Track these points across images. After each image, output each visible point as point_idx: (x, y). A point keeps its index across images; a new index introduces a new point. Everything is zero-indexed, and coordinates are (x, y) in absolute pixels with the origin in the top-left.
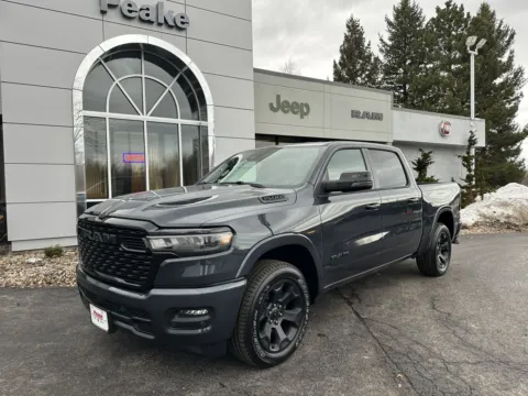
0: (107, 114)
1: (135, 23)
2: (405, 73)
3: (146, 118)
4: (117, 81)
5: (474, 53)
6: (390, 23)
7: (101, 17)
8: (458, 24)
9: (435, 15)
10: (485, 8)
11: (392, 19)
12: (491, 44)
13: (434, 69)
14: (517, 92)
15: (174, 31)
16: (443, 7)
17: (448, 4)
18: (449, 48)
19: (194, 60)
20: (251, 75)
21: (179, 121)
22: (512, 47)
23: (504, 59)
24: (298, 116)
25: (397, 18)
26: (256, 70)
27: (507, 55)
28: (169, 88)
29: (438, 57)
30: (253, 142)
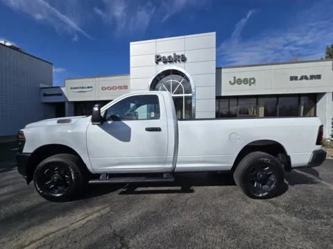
4: (163, 84)
7: (156, 65)
15: (181, 62)
21: (184, 95)
24: (247, 85)
28: (180, 83)
30: (214, 100)
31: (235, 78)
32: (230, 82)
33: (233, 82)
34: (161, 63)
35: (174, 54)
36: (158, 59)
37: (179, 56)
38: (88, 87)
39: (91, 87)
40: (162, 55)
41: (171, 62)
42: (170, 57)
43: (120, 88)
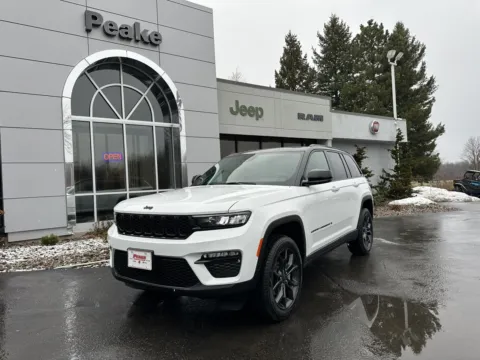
0: (91, 119)
1: (116, 40)
2: (336, 81)
3: (124, 121)
4: (99, 90)
5: (393, 65)
6: (321, 38)
7: (85, 35)
8: (379, 40)
9: (360, 32)
10: (399, 27)
11: (323, 35)
12: (407, 56)
13: (361, 78)
14: (431, 97)
15: (149, 47)
16: (366, 25)
17: (370, 23)
18: (373, 61)
19: (166, 71)
20: (215, 84)
21: (154, 124)
22: (424, 59)
23: (418, 69)
24: (254, 118)
25: (327, 33)
26: (219, 80)
27: (420, 65)
28: (144, 95)
29: (364, 67)
30: (218, 141)
31: (237, 102)
32: (231, 109)
33: (235, 110)
35: (136, 26)
36: (95, 24)
40: (106, 18)
41: (126, 39)
42: (125, 27)
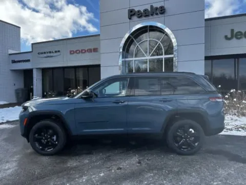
0: (134, 59)
3: (148, 58)
4: (138, 45)
7: (129, 21)
20: (203, 24)
28: (159, 42)
31: (232, 31)
34: (135, 18)
36: (132, 14)
37: (157, 9)
38: (56, 52)
39: (59, 51)
41: (147, 16)
42: (146, 10)
43: (90, 51)
